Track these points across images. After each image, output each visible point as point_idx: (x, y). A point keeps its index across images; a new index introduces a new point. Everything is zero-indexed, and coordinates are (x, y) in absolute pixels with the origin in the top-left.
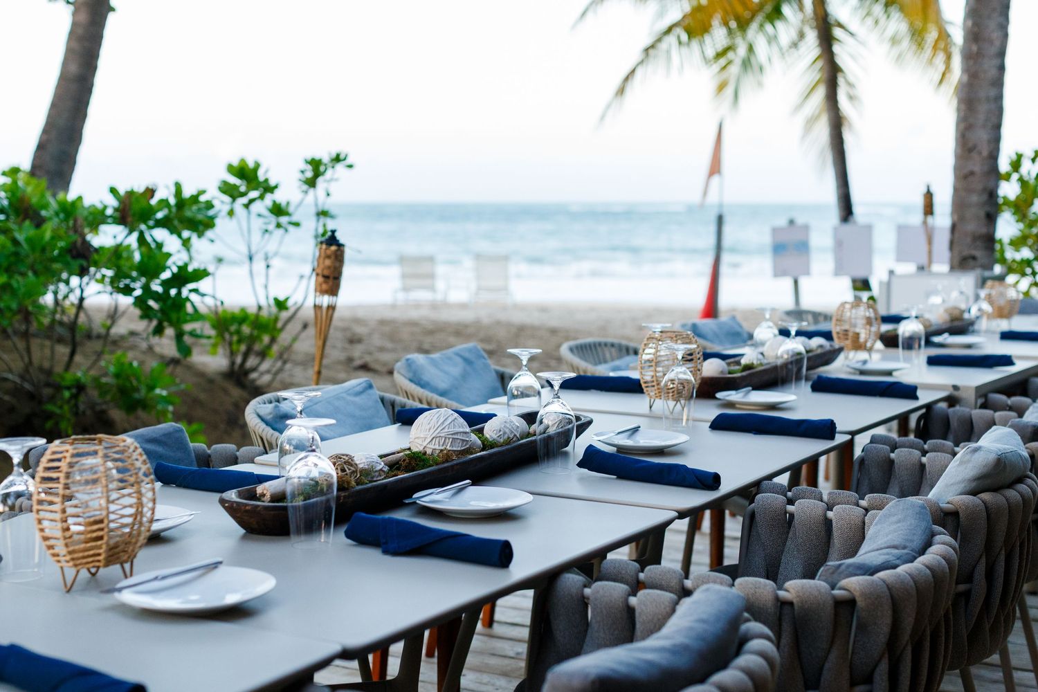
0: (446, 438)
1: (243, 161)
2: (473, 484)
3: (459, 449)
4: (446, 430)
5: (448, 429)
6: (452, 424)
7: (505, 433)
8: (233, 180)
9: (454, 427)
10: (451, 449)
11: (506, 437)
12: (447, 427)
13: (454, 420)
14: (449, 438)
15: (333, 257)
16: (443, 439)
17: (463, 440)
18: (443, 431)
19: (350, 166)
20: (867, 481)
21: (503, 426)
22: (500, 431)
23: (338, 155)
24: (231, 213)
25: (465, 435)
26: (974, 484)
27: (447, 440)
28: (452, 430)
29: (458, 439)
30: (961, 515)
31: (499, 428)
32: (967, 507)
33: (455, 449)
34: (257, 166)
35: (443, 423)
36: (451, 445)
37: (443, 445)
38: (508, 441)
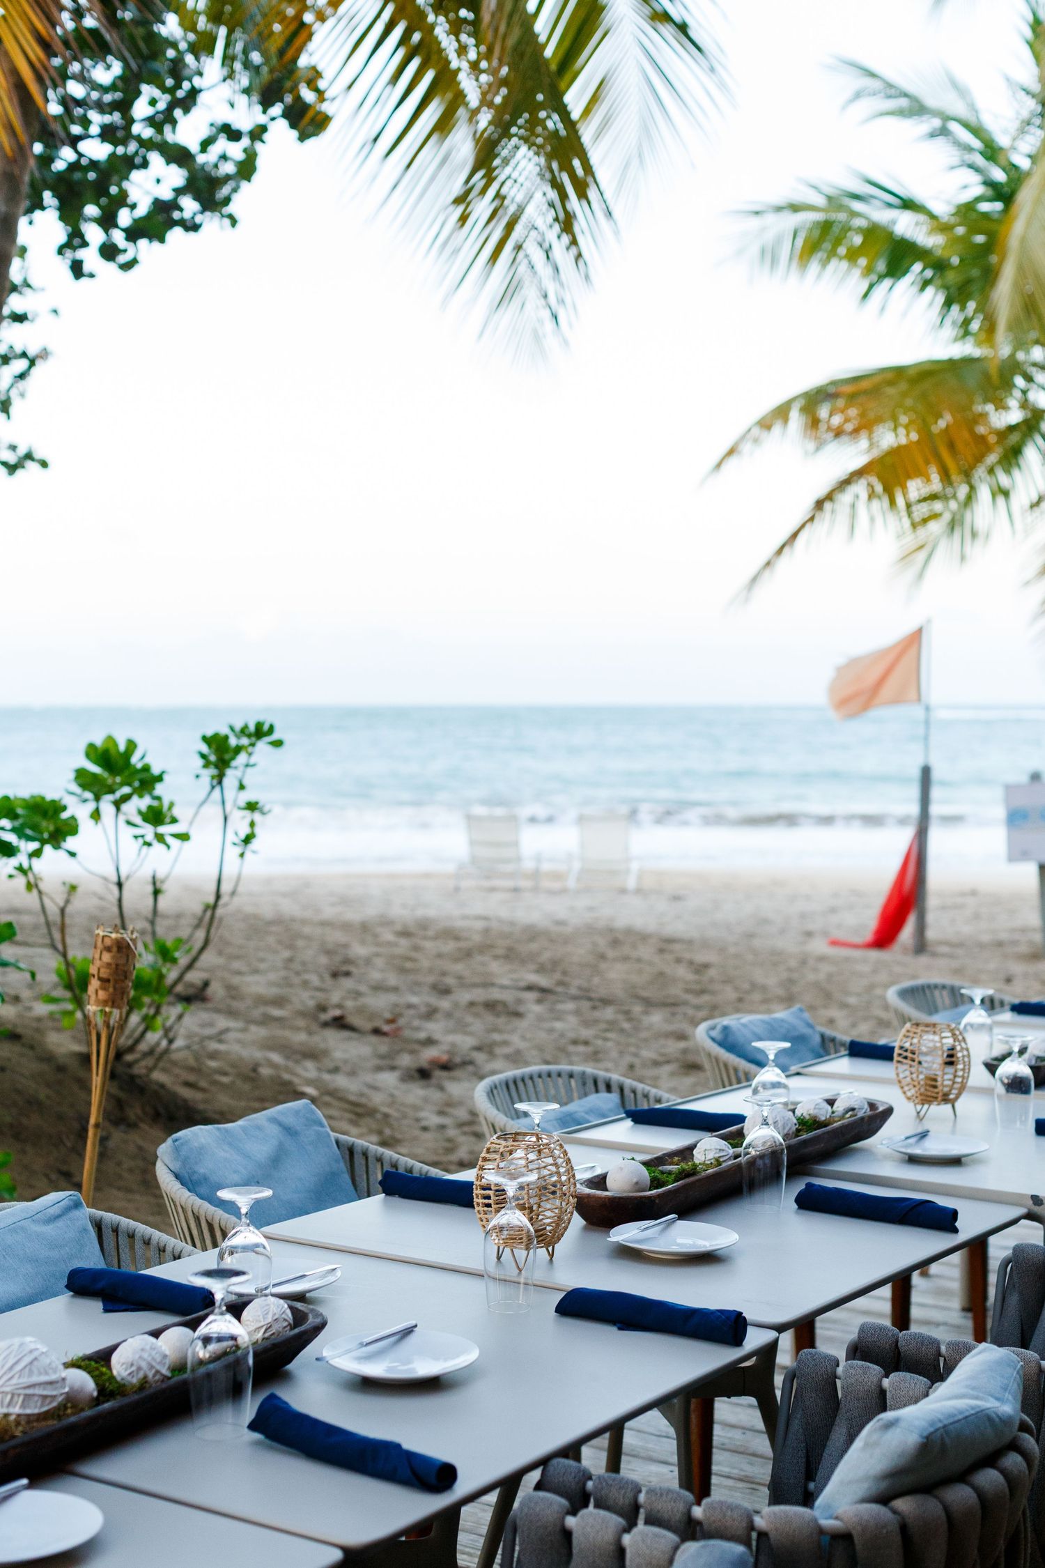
0: (13, 1395)
1: (110, 739)
2: (30, 1486)
3: (36, 1411)
4: (14, 1381)
5: (19, 1377)
6: (27, 1369)
7: (139, 1369)
8: (95, 769)
9: (31, 1373)
10: (21, 1411)
11: (141, 1375)
12: (17, 1376)
13: (31, 1363)
14: (19, 1395)
15: (115, 949)
16: (9, 1397)
17: (45, 1397)
18: (8, 1383)
19: (278, 744)
20: (801, 1412)
21: (137, 1356)
22: (132, 1365)
23: (259, 726)
24: (96, 815)
25: (49, 1387)
26: (884, 1485)
27: (16, 1398)
28: (26, 1380)
29: (34, 1395)
30: (856, 1541)
31: (130, 1360)
32: (864, 1529)
33: (28, 1411)
34: (132, 746)
35: (11, 1368)
36: (23, 1406)
37: (9, 1405)
38: (144, 1382)
